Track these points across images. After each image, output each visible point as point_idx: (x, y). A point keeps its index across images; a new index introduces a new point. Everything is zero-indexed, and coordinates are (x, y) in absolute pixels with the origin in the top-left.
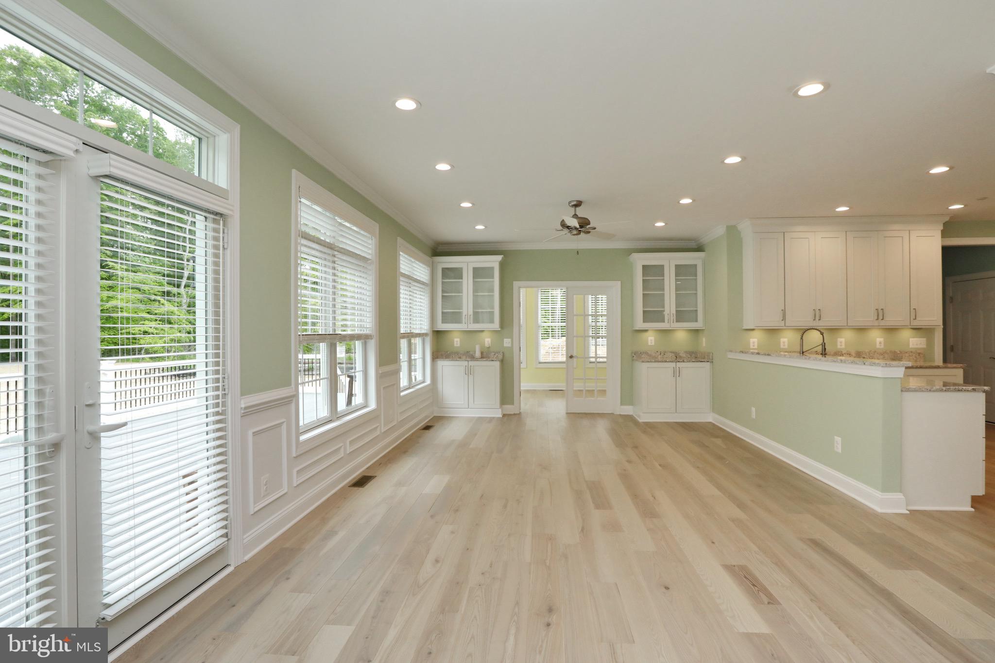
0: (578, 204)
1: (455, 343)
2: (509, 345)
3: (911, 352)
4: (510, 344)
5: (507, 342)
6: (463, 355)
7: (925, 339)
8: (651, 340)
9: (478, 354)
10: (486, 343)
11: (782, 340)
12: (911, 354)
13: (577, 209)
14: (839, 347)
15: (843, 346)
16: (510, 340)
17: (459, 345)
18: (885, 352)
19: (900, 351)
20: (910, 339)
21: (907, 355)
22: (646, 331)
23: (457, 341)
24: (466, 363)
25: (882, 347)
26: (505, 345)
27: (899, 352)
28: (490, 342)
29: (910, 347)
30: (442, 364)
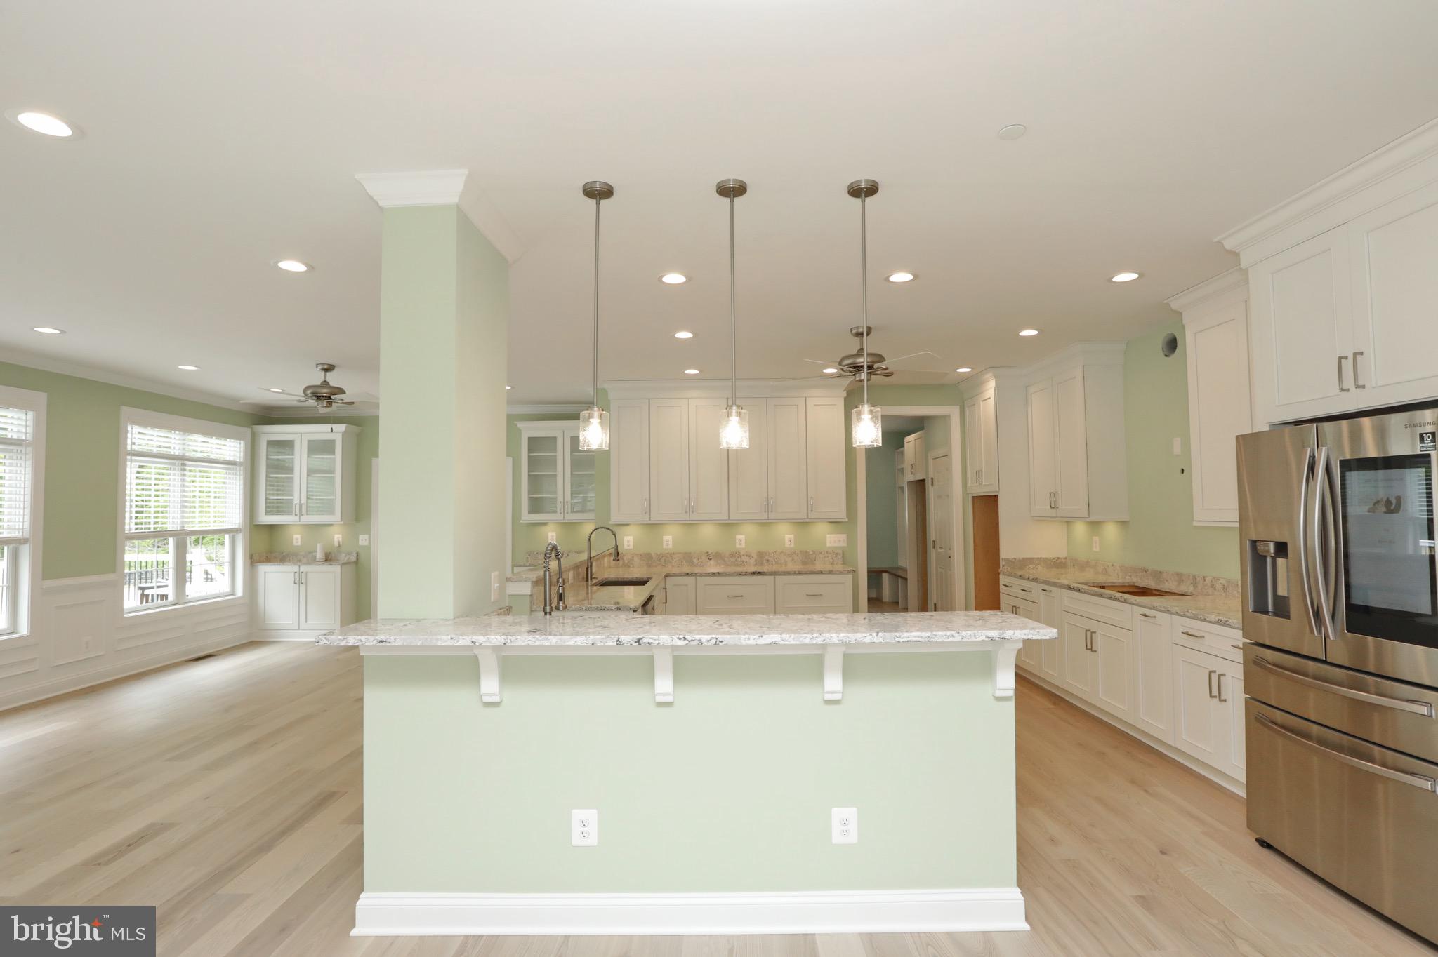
0: (329, 369)
1: (294, 541)
2: (366, 543)
3: (827, 552)
4: (367, 541)
5: (363, 540)
6: (304, 557)
7: (845, 535)
8: (552, 536)
9: (319, 555)
10: (336, 539)
11: (665, 538)
12: (826, 555)
13: (328, 374)
14: (738, 546)
15: (743, 546)
16: (366, 537)
17: (299, 544)
18: (795, 553)
19: (813, 551)
20: (828, 536)
21: (821, 556)
22: (545, 524)
23: (297, 539)
24: (296, 568)
25: (792, 546)
26: (361, 543)
27: (811, 553)
28: (340, 540)
29: (828, 545)
30: (264, 569)
